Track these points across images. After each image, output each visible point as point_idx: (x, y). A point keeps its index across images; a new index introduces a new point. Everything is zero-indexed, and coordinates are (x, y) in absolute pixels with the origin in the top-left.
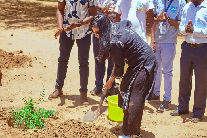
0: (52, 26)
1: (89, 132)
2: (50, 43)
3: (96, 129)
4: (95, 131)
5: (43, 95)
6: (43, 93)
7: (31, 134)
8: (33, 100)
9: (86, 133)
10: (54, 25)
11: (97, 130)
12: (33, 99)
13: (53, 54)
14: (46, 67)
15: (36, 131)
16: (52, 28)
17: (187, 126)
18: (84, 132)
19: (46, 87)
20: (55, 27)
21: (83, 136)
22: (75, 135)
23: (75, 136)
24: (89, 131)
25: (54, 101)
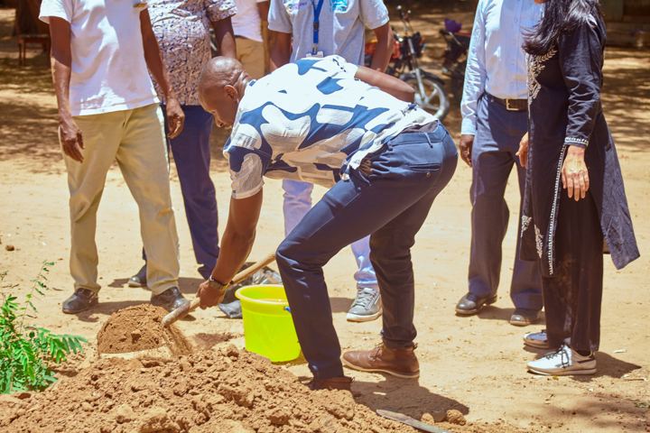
0: (7, 150)
1: (209, 365)
2: (10, 192)
3: (229, 355)
4: (228, 360)
5: (43, 290)
6: (43, 281)
7: (11, 405)
8: (13, 302)
9: (198, 366)
10: (13, 148)
11: (232, 358)
12: (15, 298)
13: (28, 219)
14: (12, 249)
15: (23, 396)
16: (10, 155)
17: (495, 359)
18: (192, 364)
19: (53, 264)
20: (18, 154)
21: (192, 378)
22: (166, 376)
23: (165, 379)
24: (209, 362)
25: (63, 327)
